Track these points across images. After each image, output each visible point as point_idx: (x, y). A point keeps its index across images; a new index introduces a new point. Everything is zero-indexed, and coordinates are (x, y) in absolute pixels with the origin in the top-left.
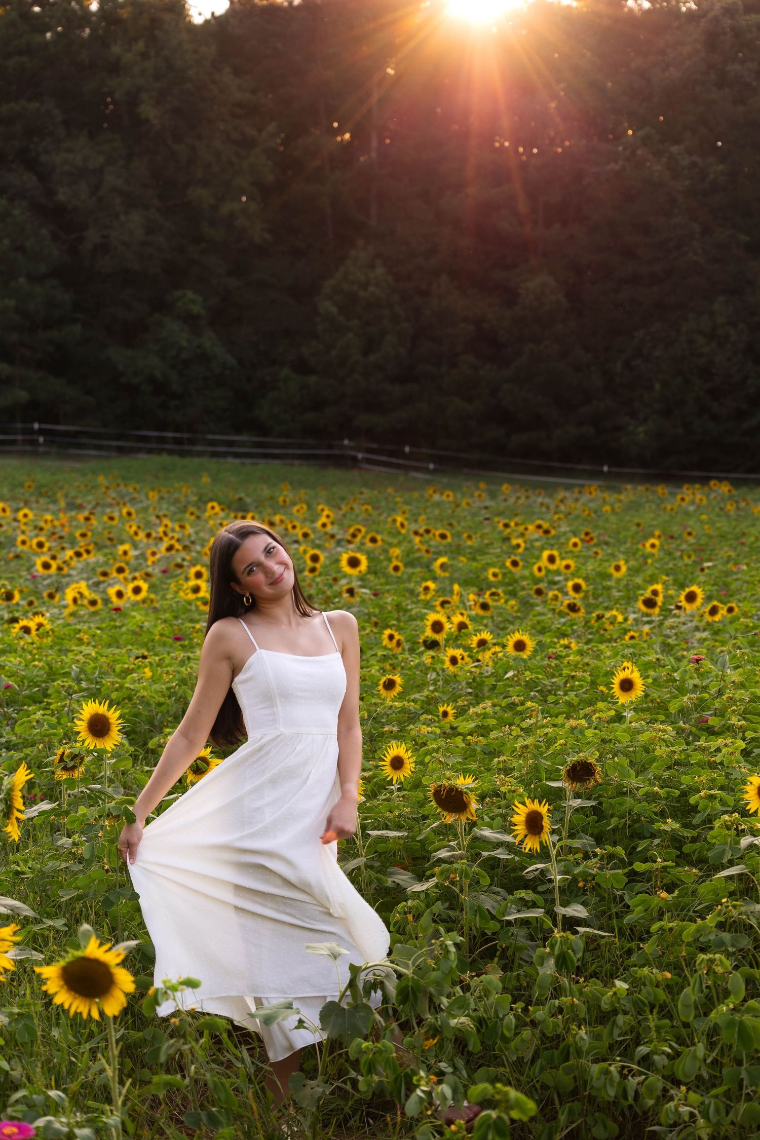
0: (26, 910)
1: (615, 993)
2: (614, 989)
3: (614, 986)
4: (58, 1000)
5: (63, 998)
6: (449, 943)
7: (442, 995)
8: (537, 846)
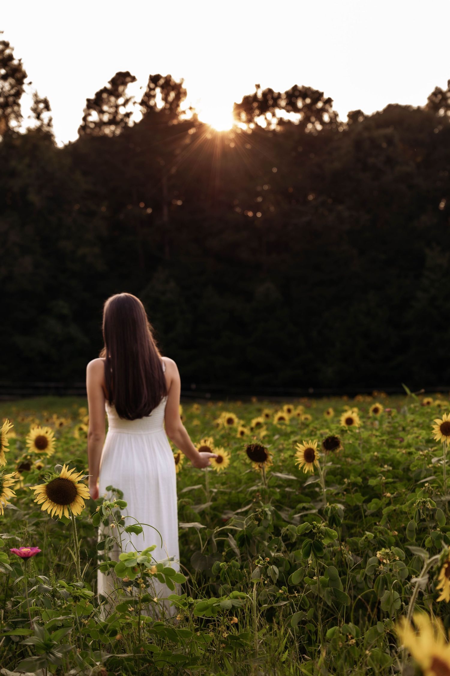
0: (12, 507)
1: (366, 538)
2: (365, 536)
3: (366, 534)
4: (44, 508)
5: (47, 507)
6: (267, 509)
7: (264, 540)
8: (312, 469)
